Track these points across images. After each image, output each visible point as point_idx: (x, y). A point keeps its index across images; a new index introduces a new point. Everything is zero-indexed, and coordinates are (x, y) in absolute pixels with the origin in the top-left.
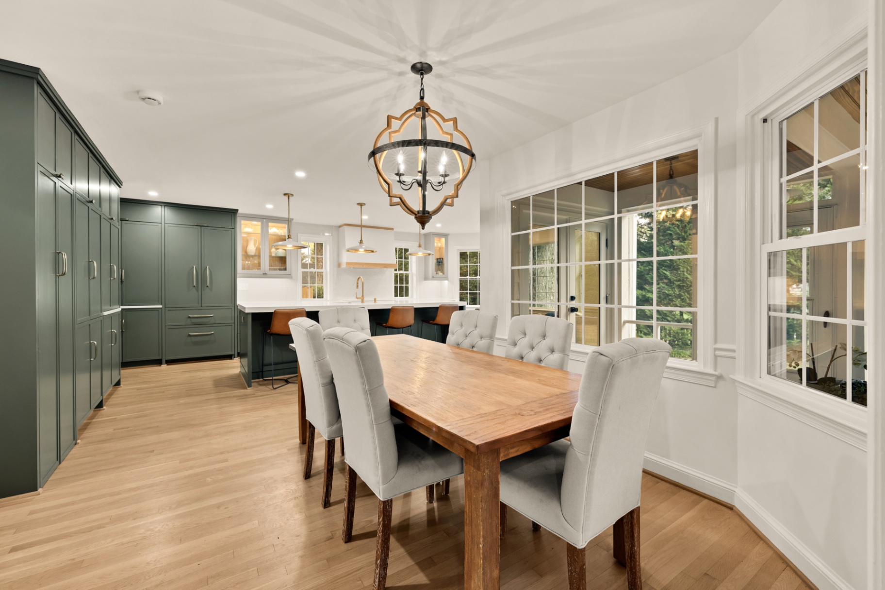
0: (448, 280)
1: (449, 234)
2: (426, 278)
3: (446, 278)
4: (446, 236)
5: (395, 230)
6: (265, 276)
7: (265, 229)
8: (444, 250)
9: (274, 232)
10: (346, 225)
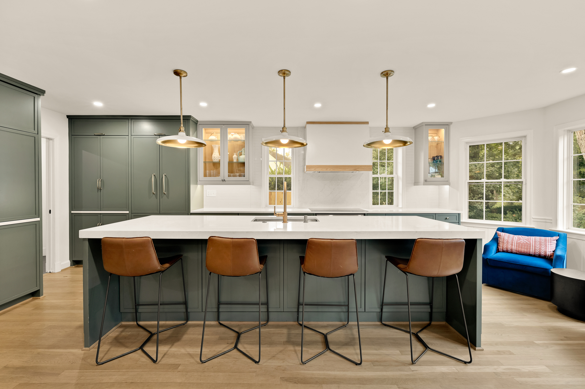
0: (449, 185)
1: (451, 123)
2: (416, 183)
3: (447, 182)
4: (447, 125)
5: (370, 124)
6: (224, 182)
7: (224, 135)
8: (443, 145)
9: (235, 138)
10: (309, 123)
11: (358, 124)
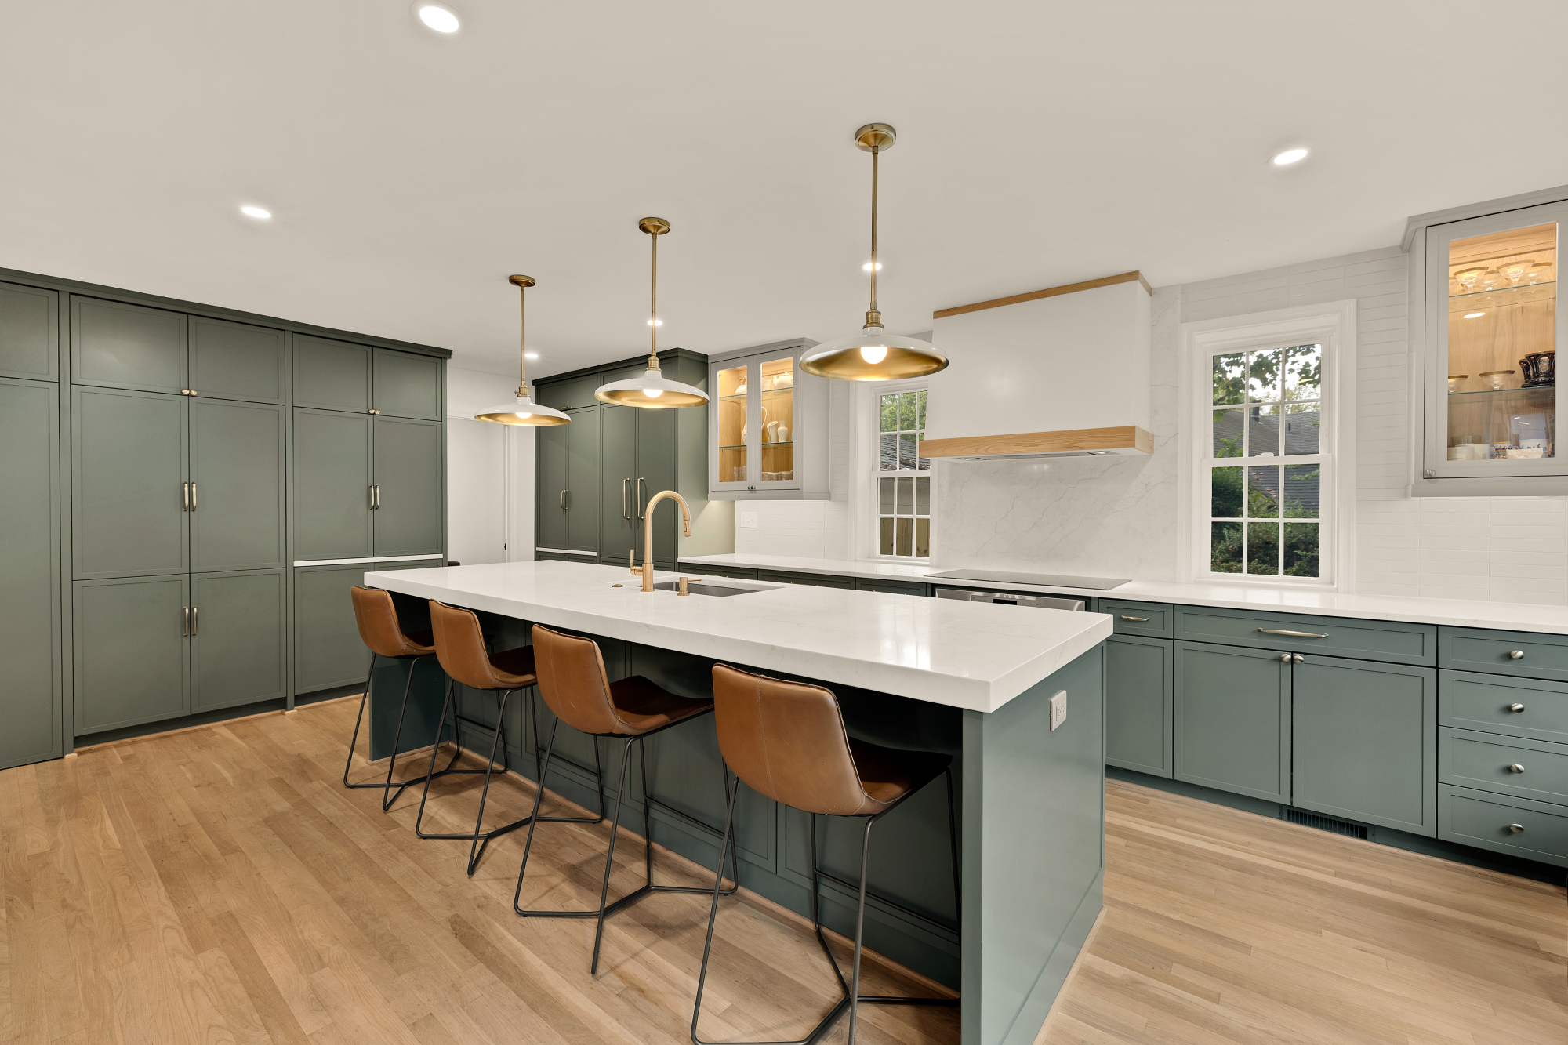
6: (754, 494)
7: (754, 382)
9: (780, 384)
10: (939, 314)
11: (1096, 286)
